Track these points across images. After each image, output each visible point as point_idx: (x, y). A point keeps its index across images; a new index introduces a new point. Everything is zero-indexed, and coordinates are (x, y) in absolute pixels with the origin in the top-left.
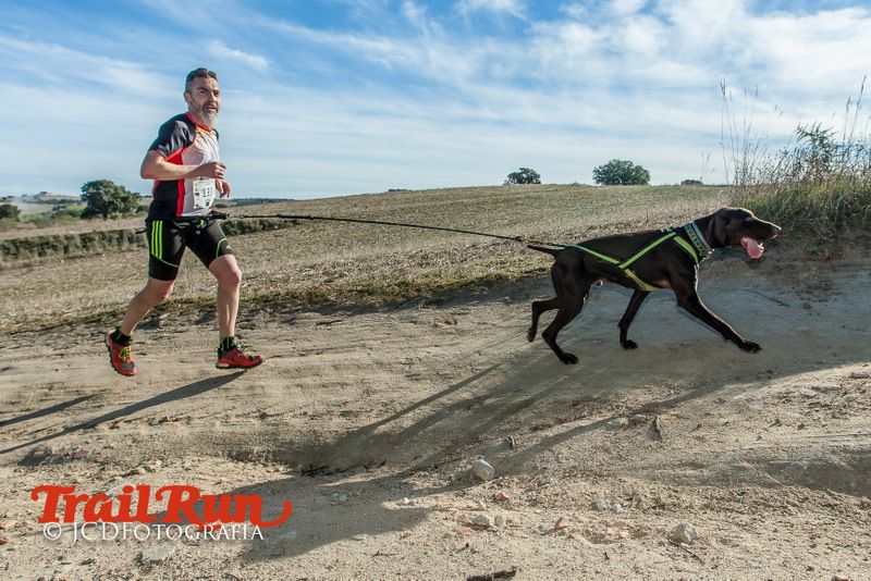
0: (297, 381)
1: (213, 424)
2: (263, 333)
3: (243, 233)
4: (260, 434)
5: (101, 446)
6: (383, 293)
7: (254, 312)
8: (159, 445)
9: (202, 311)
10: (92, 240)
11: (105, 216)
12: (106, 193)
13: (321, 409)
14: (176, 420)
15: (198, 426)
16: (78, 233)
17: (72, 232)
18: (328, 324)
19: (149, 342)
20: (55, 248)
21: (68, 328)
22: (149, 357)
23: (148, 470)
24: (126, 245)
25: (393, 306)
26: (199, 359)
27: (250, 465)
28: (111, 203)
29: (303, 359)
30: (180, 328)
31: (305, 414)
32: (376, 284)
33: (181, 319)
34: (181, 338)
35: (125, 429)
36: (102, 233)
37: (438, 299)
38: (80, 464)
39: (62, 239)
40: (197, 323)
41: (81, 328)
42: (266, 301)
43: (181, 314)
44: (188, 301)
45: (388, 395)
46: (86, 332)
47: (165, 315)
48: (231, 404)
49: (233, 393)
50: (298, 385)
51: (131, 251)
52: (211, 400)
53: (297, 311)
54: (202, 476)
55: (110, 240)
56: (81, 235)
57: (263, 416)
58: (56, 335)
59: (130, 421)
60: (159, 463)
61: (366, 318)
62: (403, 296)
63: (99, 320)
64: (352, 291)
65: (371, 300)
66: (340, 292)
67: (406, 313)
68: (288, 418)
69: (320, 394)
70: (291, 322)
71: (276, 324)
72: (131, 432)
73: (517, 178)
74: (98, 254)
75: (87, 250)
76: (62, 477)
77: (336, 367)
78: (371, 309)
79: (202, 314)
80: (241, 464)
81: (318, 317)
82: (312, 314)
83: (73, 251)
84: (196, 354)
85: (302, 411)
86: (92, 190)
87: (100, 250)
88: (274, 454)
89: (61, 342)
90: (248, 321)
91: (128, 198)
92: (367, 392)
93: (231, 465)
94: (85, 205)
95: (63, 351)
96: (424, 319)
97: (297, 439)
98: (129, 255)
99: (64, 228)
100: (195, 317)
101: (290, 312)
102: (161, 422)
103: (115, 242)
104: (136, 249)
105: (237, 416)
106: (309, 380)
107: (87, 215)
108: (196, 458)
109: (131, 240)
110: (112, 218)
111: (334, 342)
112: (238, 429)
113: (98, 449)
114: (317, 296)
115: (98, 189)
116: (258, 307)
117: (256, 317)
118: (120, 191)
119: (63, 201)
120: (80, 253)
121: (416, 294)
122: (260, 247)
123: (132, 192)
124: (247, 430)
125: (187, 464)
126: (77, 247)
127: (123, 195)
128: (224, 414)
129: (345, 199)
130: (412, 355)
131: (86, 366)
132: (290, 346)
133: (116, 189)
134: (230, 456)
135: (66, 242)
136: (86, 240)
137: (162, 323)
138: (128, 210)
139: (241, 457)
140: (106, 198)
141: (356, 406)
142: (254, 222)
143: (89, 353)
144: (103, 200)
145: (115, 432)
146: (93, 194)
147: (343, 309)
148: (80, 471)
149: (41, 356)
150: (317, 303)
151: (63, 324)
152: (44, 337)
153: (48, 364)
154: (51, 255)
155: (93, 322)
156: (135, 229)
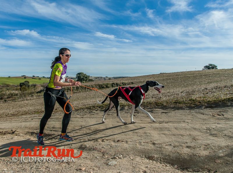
1: (136, 144)
4: (155, 150)
5: (101, 147)
6: (185, 103)
8: (119, 149)
11: (81, 82)
12: (82, 76)
13: (177, 144)
14: (122, 141)
15: (131, 144)
18: (166, 113)
20: (70, 90)
21: (82, 110)
23: (119, 158)
24: (87, 90)
25: (190, 108)
27: (155, 162)
28: (83, 78)
29: (161, 124)
31: (171, 145)
32: (180, 100)
35: (107, 142)
37: (210, 106)
38: (96, 152)
41: (86, 110)
48: (140, 138)
49: (139, 134)
50: (163, 134)
51: (88, 91)
52: (132, 136)
53: (153, 108)
56: (76, 87)
57: (154, 144)
58: (79, 112)
59: (107, 140)
60: (121, 155)
61: (181, 111)
62: (194, 104)
63: (90, 108)
66: (166, 102)
67: (197, 110)
68: (164, 145)
69: (173, 138)
72: (109, 143)
73: (208, 67)
74: (80, 92)
75: (78, 91)
76: (92, 155)
77: (176, 128)
78: (181, 108)
80: (151, 161)
82: (159, 109)
85: (169, 143)
86: (79, 75)
87: (80, 91)
88: (163, 159)
89: (81, 114)
93: (147, 161)
94: (77, 79)
95: (82, 116)
96: (207, 113)
97: (171, 154)
98: (87, 92)
101: (150, 108)
102: (117, 141)
103: (84, 89)
105: (144, 142)
106: (167, 132)
108: (133, 156)
110: (83, 82)
111: (171, 119)
112: (146, 147)
114: (158, 104)
124: (149, 148)
125: (132, 158)
126: (75, 90)
127: (86, 76)
128: (138, 141)
131: (90, 121)
133: (84, 75)
134: (145, 157)
135: (73, 89)
138: (87, 80)
139: (150, 158)
140: (82, 77)
141: (192, 145)
142: (121, 83)
143: (89, 117)
144: (81, 77)
145: (103, 143)
146: (79, 76)
147: (170, 108)
148: (96, 154)
149: (77, 117)
150: (159, 106)
151: (81, 109)
152: (77, 112)
153: (79, 120)
154: (69, 92)
155: (89, 109)
156: (89, 85)
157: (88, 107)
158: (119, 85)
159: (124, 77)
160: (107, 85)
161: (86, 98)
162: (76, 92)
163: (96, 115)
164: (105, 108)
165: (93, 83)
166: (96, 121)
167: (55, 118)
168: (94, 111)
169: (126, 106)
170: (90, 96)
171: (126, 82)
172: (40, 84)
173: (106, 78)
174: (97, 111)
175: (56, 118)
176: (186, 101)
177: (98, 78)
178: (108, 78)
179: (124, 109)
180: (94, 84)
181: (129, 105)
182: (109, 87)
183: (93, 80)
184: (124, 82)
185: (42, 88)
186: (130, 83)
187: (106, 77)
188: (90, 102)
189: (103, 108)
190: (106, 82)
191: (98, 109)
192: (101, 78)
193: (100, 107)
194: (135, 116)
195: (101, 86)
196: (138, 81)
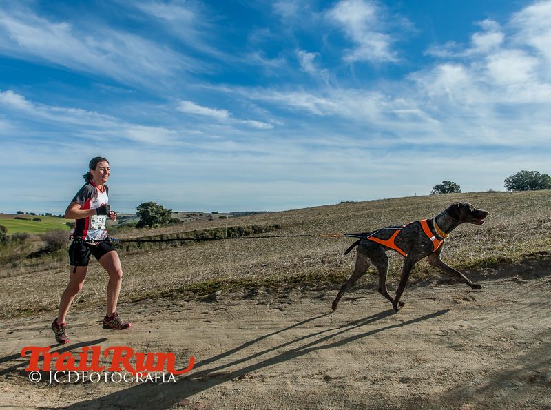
1: (285, 383)
2: (300, 307)
3: (241, 236)
4: (330, 394)
5: (198, 396)
7: (288, 290)
9: (246, 289)
10: (143, 242)
11: (150, 227)
12: (152, 211)
13: (378, 374)
14: (252, 377)
15: (272, 384)
16: (134, 237)
17: (131, 237)
18: (353, 300)
19: (211, 312)
20: (121, 248)
21: (151, 300)
22: (214, 324)
24: (164, 245)
26: (253, 327)
28: (154, 217)
30: (232, 302)
31: (365, 378)
34: (235, 309)
36: (149, 237)
37: (448, 279)
39: (126, 242)
40: (245, 298)
41: (160, 300)
42: (295, 282)
43: (231, 291)
44: (233, 282)
45: (440, 364)
46: (164, 304)
47: (220, 292)
50: (347, 352)
51: (167, 249)
53: (324, 289)
55: (154, 242)
56: (137, 239)
57: (327, 378)
58: (143, 305)
62: (414, 277)
63: (171, 295)
69: (371, 361)
70: (320, 299)
71: (308, 300)
73: (441, 189)
74: (147, 252)
75: (141, 249)
79: (246, 291)
83: (133, 250)
84: (251, 323)
85: (362, 375)
86: (143, 209)
87: (148, 249)
89: (148, 311)
90: (284, 297)
91: (164, 213)
92: (417, 360)
94: (137, 220)
95: (150, 318)
97: (366, 402)
98: (166, 252)
99: (126, 234)
100: (242, 294)
101: (316, 290)
102: (240, 378)
103: (157, 243)
104: (170, 248)
105: (303, 377)
106: (356, 348)
107: (140, 226)
109: (167, 242)
110: (154, 227)
112: (308, 389)
113: (196, 399)
114: (336, 278)
115: (147, 208)
116: (291, 286)
117: (291, 294)
118: (160, 210)
119: (125, 217)
120: (136, 251)
121: (425, 275)
122: (253, 245)
123: (168, 209)
124: (316, 390)
126: (135, 247)
127: (162, 212)
128: (291, 375)
129: (311, 209)
130: (444, 327)
131: (169, 330)
133: (157, 208)
136: (140, 242)
137: (218, 298)
138: (164, 222)
140: (152, 214)
141: (412, 374)
142: (249, 228)
143: (169, 319)
144: (149, 215)
146: (144, 212)
147: (363, 287)
149: (137, 321)
150: (337, 283)
151: (147, 297)
152: (136, 307)
153: (143, 327)
155: (167, 296)
156: (171, 235)
157: (166, 292)
158: (245, 232)
159: (255, 213)
160: (215, 234)
161: (161, 267)
162: (137, 253)
163: (185, 312)
164: (210, 293)
165: (179, 230)
166: (187, 329)
167: (77, 326)
168: (181, 302)
169: (260, 286)
170: (173, 261)
171: (263, 224)
172: (38, 233)
173: (214, 216)
174: (188, 301)
175: (81, 325)
176: (398, 269)
177: (194, 214)
178: (218, 216)
179: (257, 294)
180: (182, 231)
181: (267, 283)
182: (220, 239)
183: (181, 220)
184: (256, 224)
185: (43, 244)
186: (270, 227)
187: (213, 213)
188: (172, 278)
189: (203, 294)
190: (212, 226)
191: (190, 297)
192: (201, 215)
193: (197, 291)
194: (282, 310)
195: (202, 234)
196: (289, 221)
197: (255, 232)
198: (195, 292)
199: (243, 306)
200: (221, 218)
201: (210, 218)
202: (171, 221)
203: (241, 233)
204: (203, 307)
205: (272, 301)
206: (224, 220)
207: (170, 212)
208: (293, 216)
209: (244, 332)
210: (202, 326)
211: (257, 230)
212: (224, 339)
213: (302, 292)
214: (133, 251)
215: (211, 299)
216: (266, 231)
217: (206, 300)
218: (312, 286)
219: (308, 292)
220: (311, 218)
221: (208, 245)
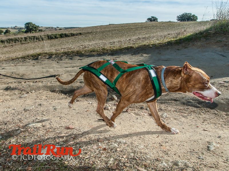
0: (70, 74)
1: (48, 83)
2: (64, 61)
3: (66, 37)
4: (59, 86)
6: (97, 51)
7: (62, 56)
8: (35, 87)
9: (49, 56)
10: (27, 39)
11: (31, 33)
12: (31, 26)
14: (39, 82)
15: (44, 83)
16: (23, 37)
17: (22, 37)
18: (81, 59)
19: (36, 63)
20: (18, 41)
21: (17, 59)
22: (35, 67)
23: (31, 92)
24: (35, 40)
25: (99, 55)
26: (47, 68)
27: (55, 93)
28: (32, 29)
29: (73, 68)
30: (43, 60)
32: (96, 49)
33: (44, 58)
34: (43, 62)
35: (27, 83)
36: (29, 37)
37: (112, 53)
38: (17, 90)
39: (20, 38)
40: (48, 59)
42: (65, 53)
43: (44, 56)
44: (46, 53)
46: (21, 60)
47: (40, 56)
51: (37, 42)
53: (73, 56)
54: (43, 95)
55: (31, 39)
56: (24, 37)
58: (15, 61)
59: (29, 81)
60: (34, 91)
62: (103, 52)
64: (89, 51)
65: (94, 53)
66: (86, 51)
67: (102, 57)
70: (71, 59)
71: (67, 59)
72: (29, 84)
73: (150, 20)
74: (29, 43)
75: (26, 41)
76: (13, 93)
78: (93, 56)
80: (53, 93)
81: (78, 58)
82: (77, 57)
84: (46, 66)
86: (27, 25)
87: (29, 42)
88: (61, 91)
89: (16, 63)
90: (60, 58)
91: (36, 27)
93: (51, 93)
94: (26, 29)
95: (16, 65)
96: (107, 58)
98: (36, 43)
99: (20, 36)
100: (47, 57)
102: (36, 82)
103: (33, 39)
104: (38, 41)
105: (54, 81)
107: (26, 32)
108: (43, 91)
109: (37, 39)
110: (32, 33)
111: (82, 64)
112: (53, 85)
113: (21, 87)
114: (79, 52)
115: (29, 25)
117: (63, 57)
118: (34, 25)
119: (21, 28)
120: (24, 42)
121: (106, 52)
122: (70, 41)
123: (37, 25)
124: (55, 85)
126: (24, 41)
127: (35, 26)
128: (51, 81)
129: (95, 27)
131: (20, 68)
132: (70, 65)
133: (33, 25)
134: (51, 91)
135: (21, 39)
136: (26, 38)
137: (39, 58)
138: (36, 31)
139: (53, 91)
142: (69, 34)
143: (21, 65)
144: (30, 28)
145: (25, 84)
146: (27, 26)
147: (86, 55)
148: (16, 92)
149: (11, 66)
150: (79, 54)
152: (12, 61)
153: (12, 68)
154: (17, 43)
155: (23, 58)
156: (38, 36)
160: (56, 36)
162: (24, 43)
163: (27, 63)
164: (37, 57)
166: (26, 68)
168: (27, 60)
169: (54, 55)
170: (38, 46)
171: (75, 32)
174: (29, 59)
177: (49, 28)
178: (59, 29)
179: (52, 57)
180: (43, 34)
181: (56, 54)
182: (57, 38)
183: (44, 30)
184: (72, 32)
186: (78, 33)
187: (57, 27)
189: (35, 57)
190: (55, 33)
192: (52, 28)
193: (33, 56)
194: (58, 62)
195: (50, 36)
196: (86, 31)
197: (72, 36)
198: (32, 56)
199: (46, 61)
200: (60, 29)
201: (56, 29)
202: (39, 30)
203: (66, 36)
204: (34, 61)
205: (56, 60)
206: (60, 30)
207: (38, 27)
208: (88, 29)
209: (44, 69)
210: (32, 68)
211: (73, 35)
212: (37, 71)
213: (66, 57)
214: (23, 43)
215: (37, 59)
216: (76, 35)
217: (35, 59)
218: (70, 55)
219: (68, 57)
220: (94, 30)
221: (53, 41)
